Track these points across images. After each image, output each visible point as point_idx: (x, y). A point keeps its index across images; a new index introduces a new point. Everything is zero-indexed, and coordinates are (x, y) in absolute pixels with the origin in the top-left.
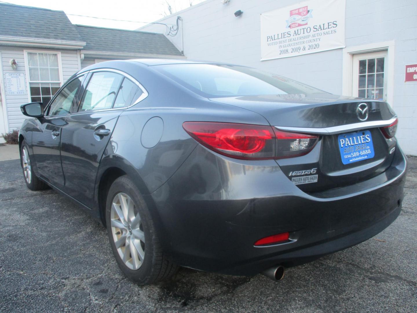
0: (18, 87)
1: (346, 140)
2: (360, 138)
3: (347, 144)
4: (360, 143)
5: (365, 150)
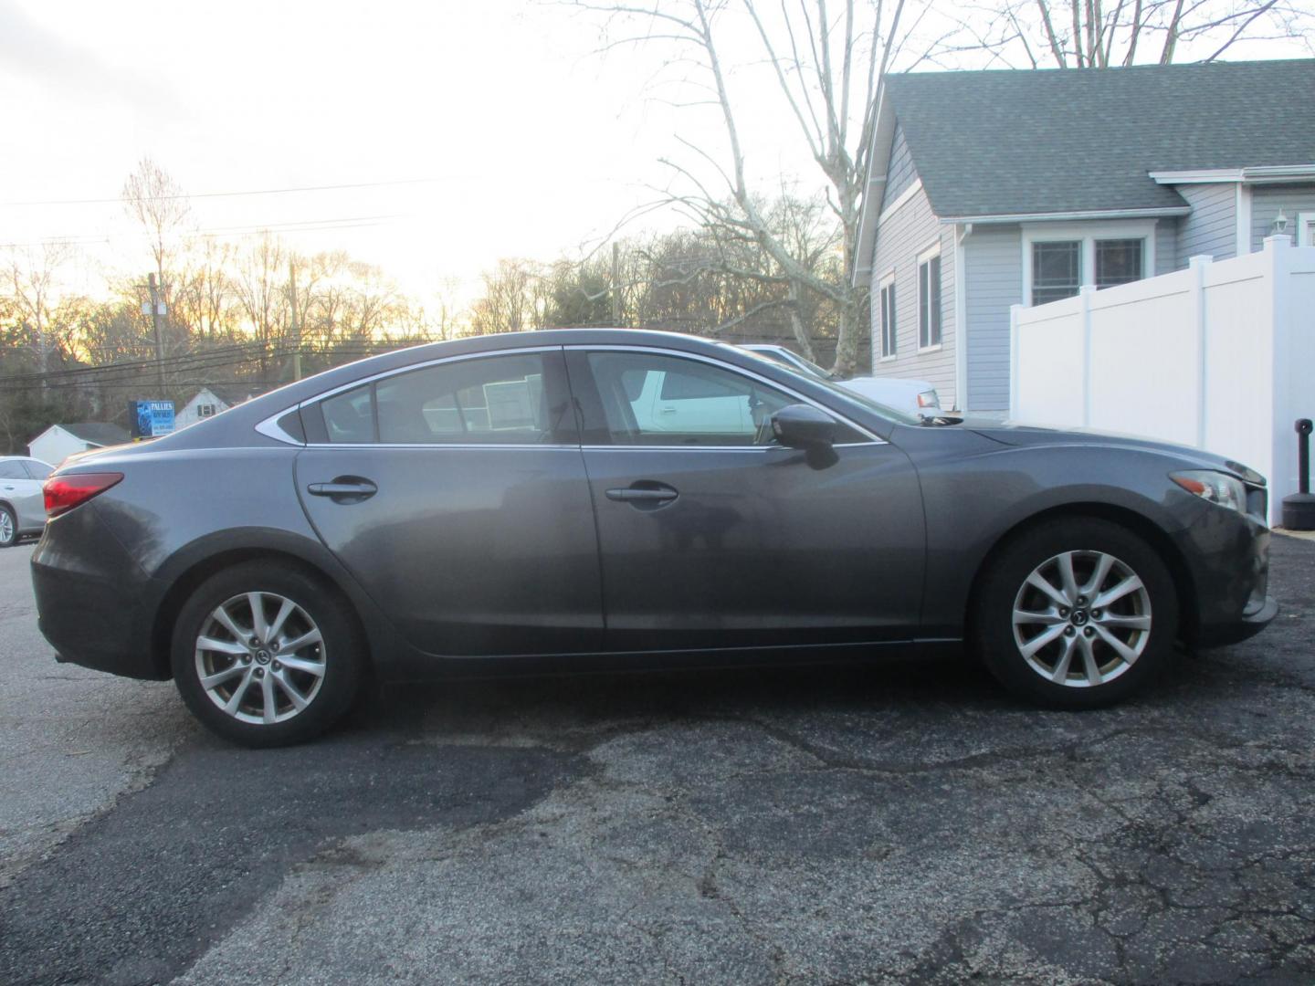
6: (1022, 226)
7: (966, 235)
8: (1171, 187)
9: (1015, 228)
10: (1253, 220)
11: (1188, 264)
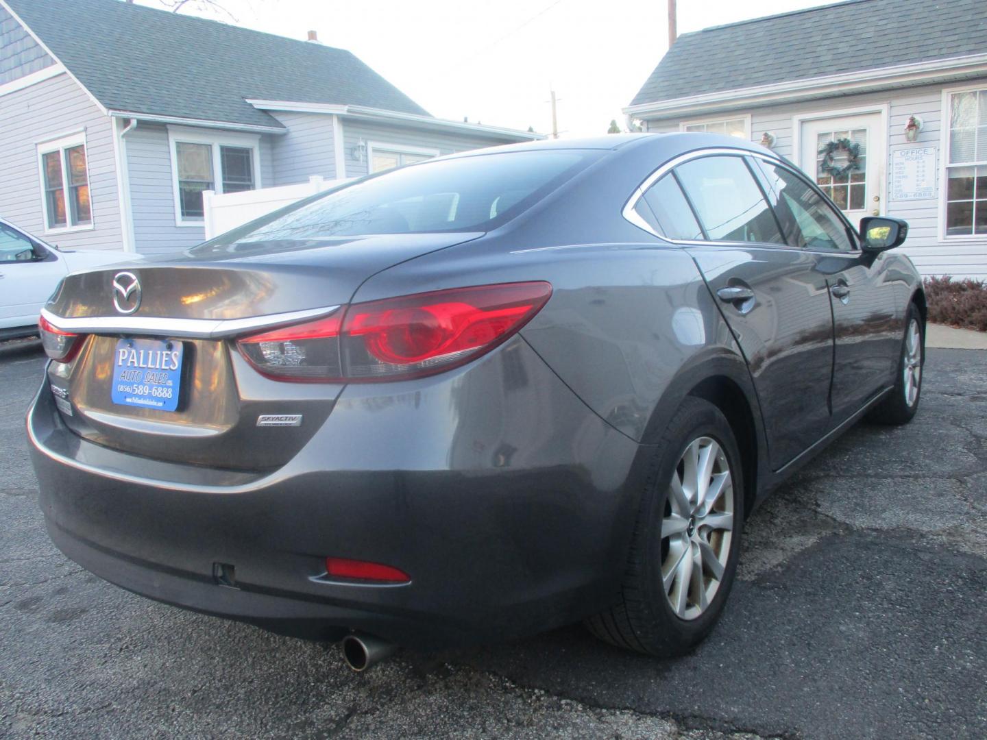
0: (918, 181)
1: (131, 352)
2: (162, 355)
3: (131, 362)
4: (158, 367)
5: (163, 387)
6: (168, 127)
7: (131, 129)
8: (265, 111)
9: (162, 128)
10: (345, 142)
11: (309, 180)
